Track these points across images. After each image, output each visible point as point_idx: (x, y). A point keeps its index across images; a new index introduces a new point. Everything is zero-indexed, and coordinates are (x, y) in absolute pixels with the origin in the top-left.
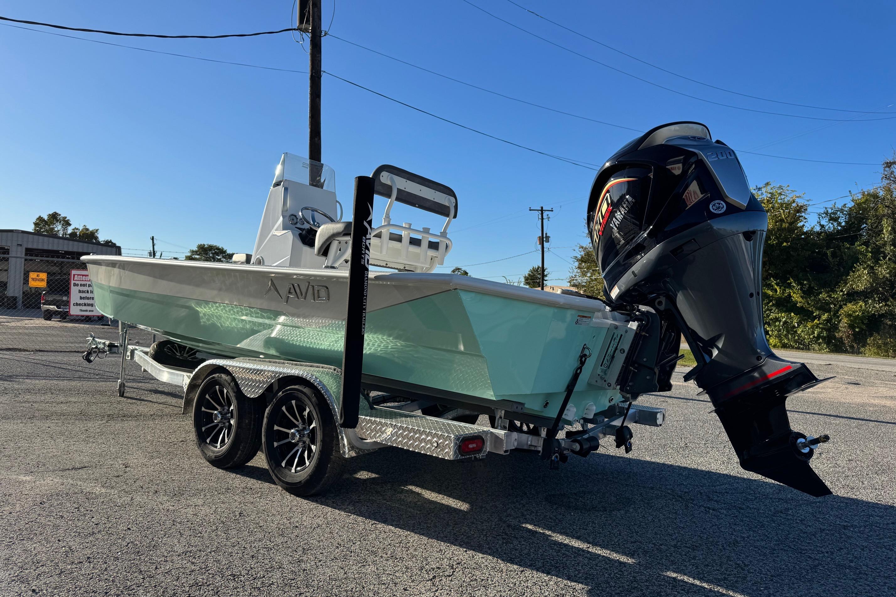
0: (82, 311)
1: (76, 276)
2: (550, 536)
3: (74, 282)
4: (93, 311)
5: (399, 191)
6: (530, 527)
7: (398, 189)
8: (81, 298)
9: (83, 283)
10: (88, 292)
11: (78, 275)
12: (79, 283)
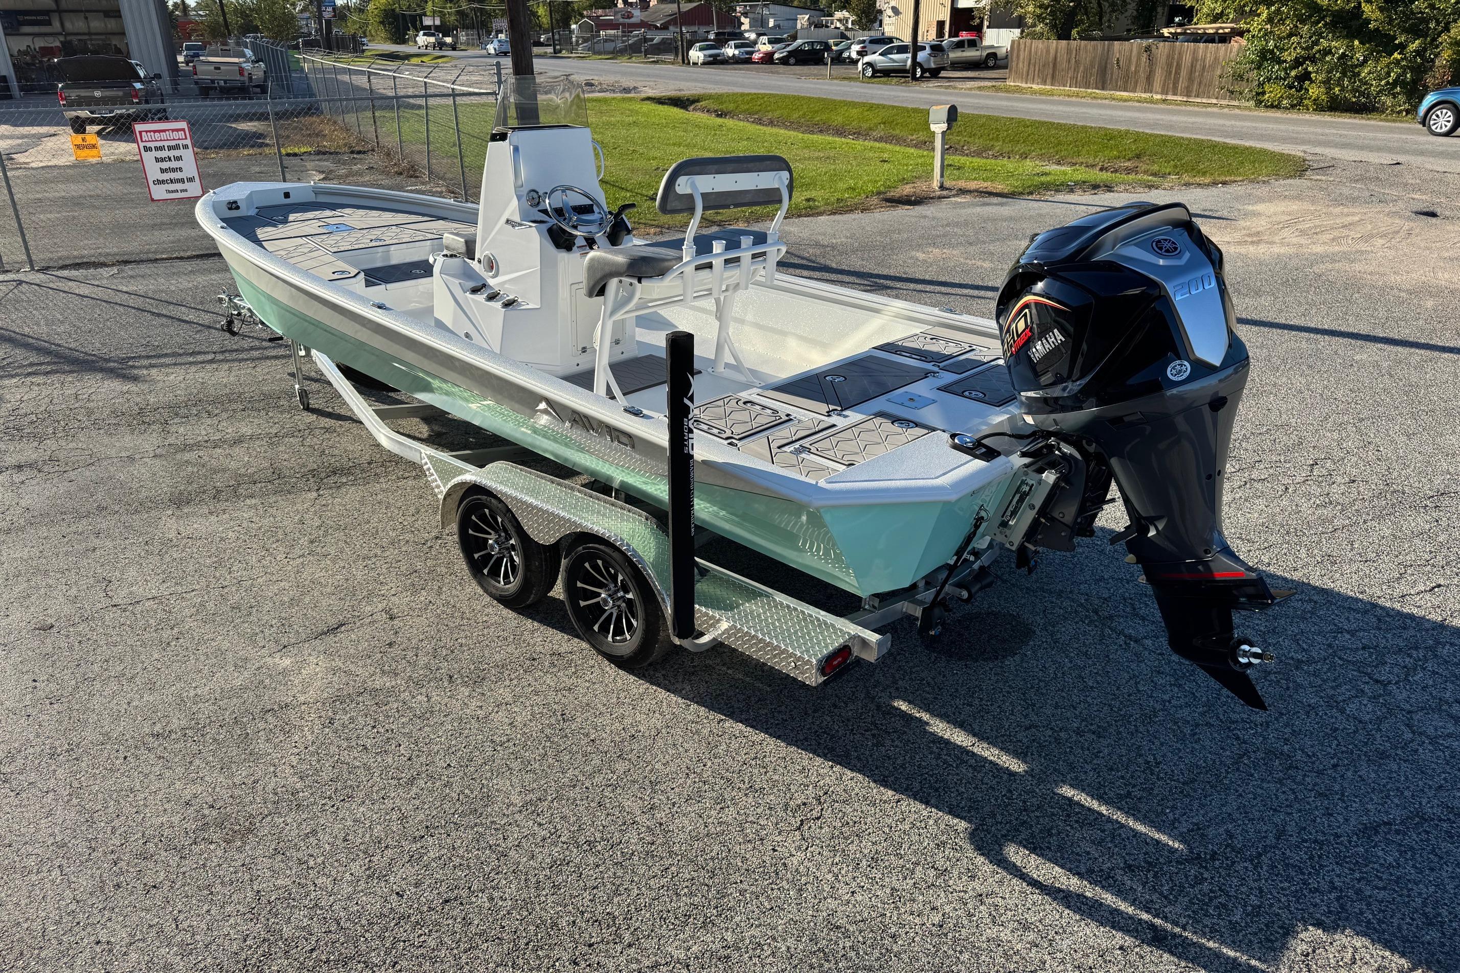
0: (169, 192)
1: (144, 134)
2: (927, 724)
3: (145, 144)
4: (186, 191)
5: (704, 196)
6: (903, 706)
7: (702, 194)
8: (163, 171)
9: (159, 144)
10: (170, 159)
11: (147, 132)
12: (152, 145)
